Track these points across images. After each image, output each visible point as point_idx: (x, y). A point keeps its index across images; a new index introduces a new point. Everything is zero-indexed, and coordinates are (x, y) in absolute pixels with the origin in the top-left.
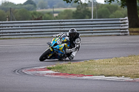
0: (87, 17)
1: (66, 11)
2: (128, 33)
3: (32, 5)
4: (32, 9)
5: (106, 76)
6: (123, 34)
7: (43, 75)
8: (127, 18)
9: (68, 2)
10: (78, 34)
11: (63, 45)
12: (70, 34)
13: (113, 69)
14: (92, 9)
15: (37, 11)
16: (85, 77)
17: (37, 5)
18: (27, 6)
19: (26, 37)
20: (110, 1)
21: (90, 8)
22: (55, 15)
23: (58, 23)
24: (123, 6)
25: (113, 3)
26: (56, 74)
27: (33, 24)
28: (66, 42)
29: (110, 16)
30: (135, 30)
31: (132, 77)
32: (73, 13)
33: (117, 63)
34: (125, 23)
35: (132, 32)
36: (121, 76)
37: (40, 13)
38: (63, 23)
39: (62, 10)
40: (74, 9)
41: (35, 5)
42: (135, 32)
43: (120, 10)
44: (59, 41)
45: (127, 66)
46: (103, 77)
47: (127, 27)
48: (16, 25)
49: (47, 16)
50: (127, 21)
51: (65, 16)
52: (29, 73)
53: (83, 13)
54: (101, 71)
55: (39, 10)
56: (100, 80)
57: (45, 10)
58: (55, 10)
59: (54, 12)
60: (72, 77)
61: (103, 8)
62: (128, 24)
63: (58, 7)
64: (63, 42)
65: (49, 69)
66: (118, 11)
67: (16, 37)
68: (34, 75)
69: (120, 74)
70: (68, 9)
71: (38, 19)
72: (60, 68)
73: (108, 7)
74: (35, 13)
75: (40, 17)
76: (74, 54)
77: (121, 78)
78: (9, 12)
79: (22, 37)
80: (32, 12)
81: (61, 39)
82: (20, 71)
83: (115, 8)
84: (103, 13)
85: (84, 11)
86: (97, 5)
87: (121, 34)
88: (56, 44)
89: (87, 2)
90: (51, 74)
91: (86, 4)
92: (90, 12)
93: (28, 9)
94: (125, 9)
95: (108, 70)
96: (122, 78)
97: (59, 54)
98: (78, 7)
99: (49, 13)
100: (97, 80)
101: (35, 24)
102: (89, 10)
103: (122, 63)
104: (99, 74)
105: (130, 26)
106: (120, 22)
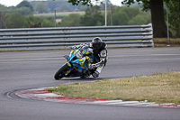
0: (99, 23)
1: (72, 16)
2: (153, 44)
3: (28, 8)
4: (28, 13)
8: (150, 24)
9: (74, 4)
10: (104, 44)
11: (84, 59)
12: (93, 44)
13: (133, 91)
14: (105, 13)
15: (35, 15)
17: (34, 8)
18: (21, 9)
20: (129, 3)
21: (102, 12)
22: (58, 21)
23: (62, 32)
24: (145, 8)
25: (132, 5)
26: (59, 98)
27: (29, 33)
28: (88, 55)
29: (129, 22)
30: (161, 40)
31: (158, 102)
32: (81, 18)
33: (137, 83)
34: (148, 31)
35: (158, 43)
36: (143, 100)
37: (38, 19)
38: (68, 32)
39: (67, 14)
40: (82, 13)
41: (31, 8)
42: (161, 43)
43: (142, 14)
45: (152, 87)
46: (120, 102)
47: (151, 37)
48: (7, 34)
49: (47, 22)
50: (151, 29)
51: (71, 22)
53: (93, 18)
54: (117, 94)
55: (37, 15)
56: (117, 106)
57: (44, 15)
58: (58, 14)
59: (57, 18)
60: (80, 102)
61: (120, 12)
62: (152, 33)
63: (62, 11)
64: (84, 55)
65: (50, 91)
66: (138, 16)
67: (7, 49)
69: (142, 97)
70: (75, 13)
71: (35, 27)
72: (65, 89)
73: (126, 11)
74: (31, 19)
75: (38, 24)
76: (99, 70)
77: (142, 103)
79: (15, 49)
80: (28, 16)
81: (82, 51)
82: (12, 94)
83: (136, 12)
84: (120, 18)
85: (95, 16)
86: (112, 7)
87: (142, 45)
88: (75, 58)
89: (99, 4)
90: (53, 98)
91: (97, 7)
92: (103, 17)
93: (23, 13)
94: (149, 14)
95: (126, 92)
96: (145, 103)
97: (80, 71)
98: (87, 10)
99: (50, 19)
100: (112, 106)
101: (32, 33)
102: (102, 14)
103: (145, 83)
104: (114, 97)
105: (155, 35)
106: (142, 29)
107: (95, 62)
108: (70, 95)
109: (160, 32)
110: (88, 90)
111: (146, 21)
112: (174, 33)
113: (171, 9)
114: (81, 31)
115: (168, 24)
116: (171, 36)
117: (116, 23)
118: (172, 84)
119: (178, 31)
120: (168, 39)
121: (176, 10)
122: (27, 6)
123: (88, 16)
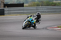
11: (35, 20)
15: (54, 2)
19: (49, 13)
27: (52, 8)
37: (55, 3)
48: (44, 8)
49: (58, 4)
57: (57, 2)
65: (59, 27)
67: (44, 13)
68: (52, 30)
71: (54, 6)
74: (53, 3)
78: (41, 3)
79: (47, 13)
80: (51, 2)
82: (46, 28)
90: (60, 29)
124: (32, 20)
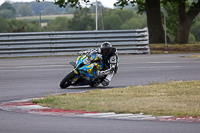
0: (89, 27)
1: (59, 19)
2: (149, 51)
3: (10, 11)
5: (117, 113)
6: (141, 52)
7: (26, 112)
8: (146, 29)
9: (61, 6)
11: (92, 65)
13: (126, 103)
14: (96, 16)
16: (86, 115)
17: (17, 11)
18: (2, 12)
20: (122, 5)
21: (93, 14)
22: (43, 25)
23: (48, 37)
24: (140, 11)
25: (126, 8)
26: (44, 110)
27: (11, 38)
29: (122, 26)
30: (158, 46)
31: (155, 114)
32: (69, 21)
33: (132, 93)
34: (143, 36)
35: (154, 49)
36: (139, 113)
37: (21, 22)
38: (54, 37)
39: (53, 17)
40: (70, 16)
41: (14, 10)
42: (158, 49)
43: (136, 17)
44: (86, 59)
45: (148, 98)
46: (113, 115)
47: (147, 42)
49: (32, 26)
50: (147, 33)
51: (58, 26)
52: (7, 108)
53: (83, 22)
54: (109, 106)
55: (19, 18)
56: (109, 119)
57: (28, 18)
58: (43, 17)
59: (42, 21)
60: (68, 114)
61: (112, 15)
62: (147, 38)
63: (47, 14)
64: (92, 62)
65: (35, 103)
66: (133, 19)
68: (14, 112)
69: (136, 110)
70: (62, 16)
71: (18, 31)
72: (51, 101)
73: (119, 14)
74: (14, 23)
75: (22, 28)
76: (109, 78)
77: (137, 116)
80: (10, 20)
81: (89, 57)
83: (130, 15)
84: (112, 21)
85: (85, 19)
86: (103, 10)
87: (137, 52)
89: (88, 7)
91: (87, 9)
92: (93, 21)
93: (5, 16)
94: (144, 17)
95: (119, 104)
96: (141, 115)
97: (88, 79)
98: (75, 13)
99: (34, 22)
100: (104, 119)
101: (14, 38)
102: (92, 17)
103: (140, 94)
104: (106, 109)
105: (152, 41)
106: (136, 34)
107: (104, 69)
108: (57, 107)
109: (157, 37)
110: (77, 101)
111: (141, 25)
112: (172, 38)
113: (169, 11)
114: (69, 36)
115: (165, 28)
116: (169, 42)
117: (108, 27)
118: (170, 94)
119: (176, 36)
120: (166, 45)
121: (174, 13)
122: (9, 8)
123: (77, 20)
124: (82, 65)
